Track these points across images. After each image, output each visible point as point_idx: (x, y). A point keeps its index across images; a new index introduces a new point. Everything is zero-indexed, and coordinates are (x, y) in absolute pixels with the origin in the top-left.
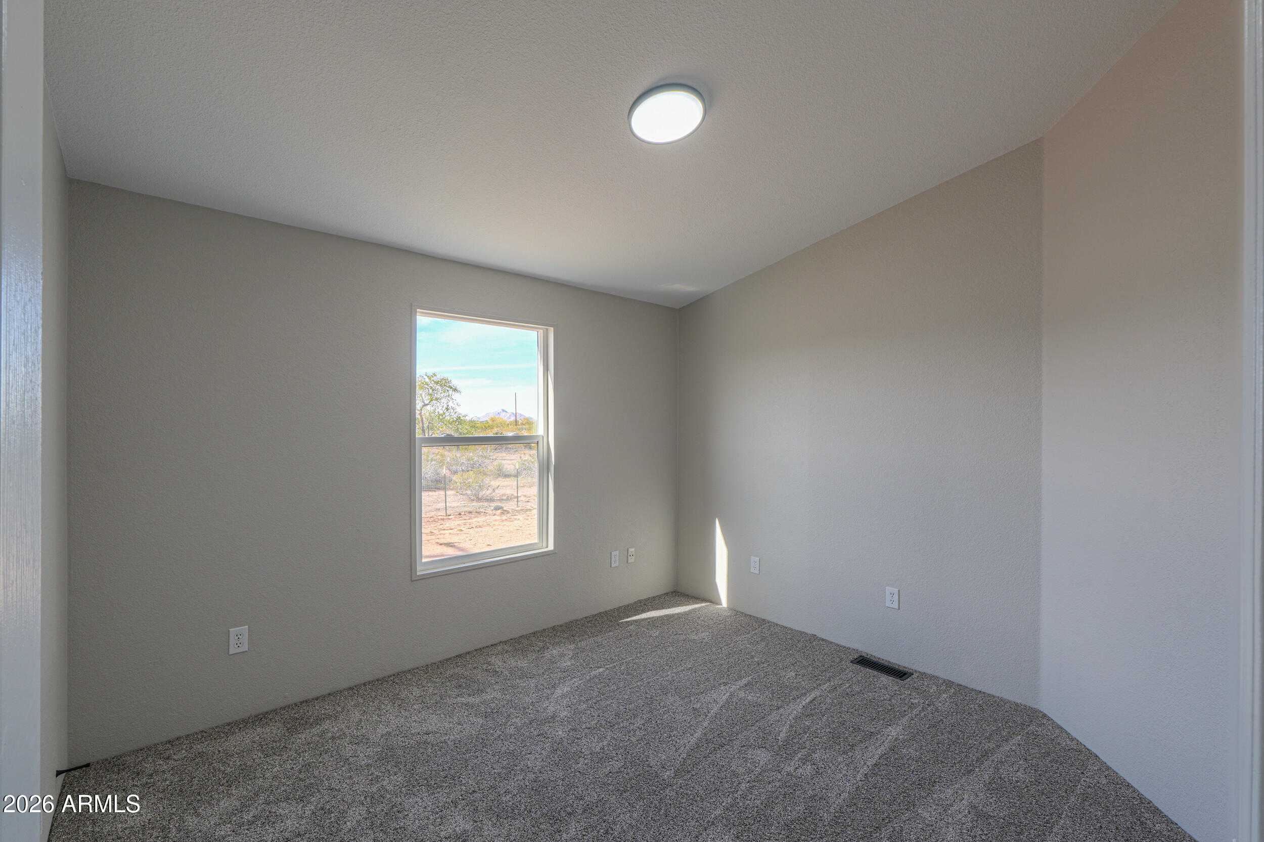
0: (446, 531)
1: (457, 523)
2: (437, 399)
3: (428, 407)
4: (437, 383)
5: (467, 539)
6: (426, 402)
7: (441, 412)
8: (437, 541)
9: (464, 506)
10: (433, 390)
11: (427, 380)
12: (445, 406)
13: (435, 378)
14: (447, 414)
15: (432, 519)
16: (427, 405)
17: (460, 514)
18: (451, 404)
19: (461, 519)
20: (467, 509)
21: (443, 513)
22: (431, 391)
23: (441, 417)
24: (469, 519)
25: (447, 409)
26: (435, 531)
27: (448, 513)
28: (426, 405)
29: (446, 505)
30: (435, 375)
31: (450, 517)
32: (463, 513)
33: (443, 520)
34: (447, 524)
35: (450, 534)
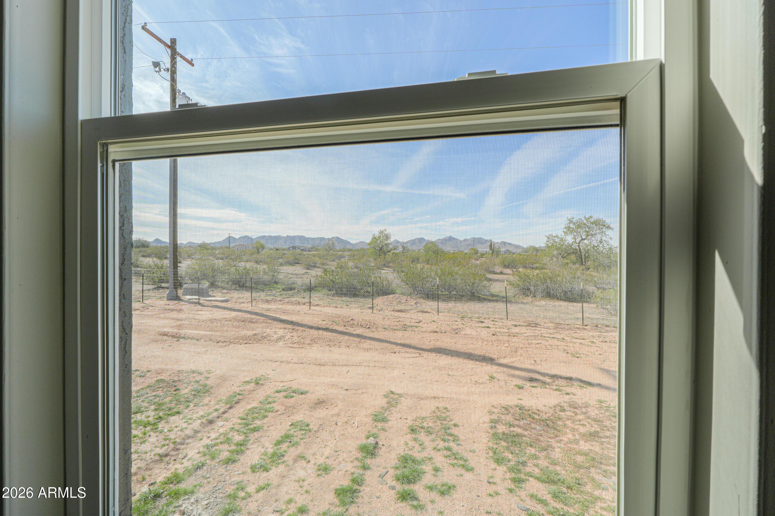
0: (578, 340)
1: (591, 334)
2: (592, 235)
3: (586, 241)
4: (592, 223)
5: (597, 353)
6: (583, 237)
7: (596, 245)
8: (565, 348)
9: (604, 319)
10: (589, 228)
11: (585, 221)
12: (599, 239)
13: (592, 220)
14: (601, 245)
15: (569, 326)
16: (585, 239)
17: (597, 326)
18: (604, 238)
19: (596, 330)
20: (605, 322)
21: (580, 322)
22: (587, 229)
23: (595, 248)
24: (605, 332)
25: (601, 242)
26: (567, 338)
27: (585, 323)
28: (583, 239)
29: (583, 316)
30: (591, 217)
31: (586, 327)
32: (599, 326)
33: (579, 328)
34: (582, 334)
35: (581, 343)
